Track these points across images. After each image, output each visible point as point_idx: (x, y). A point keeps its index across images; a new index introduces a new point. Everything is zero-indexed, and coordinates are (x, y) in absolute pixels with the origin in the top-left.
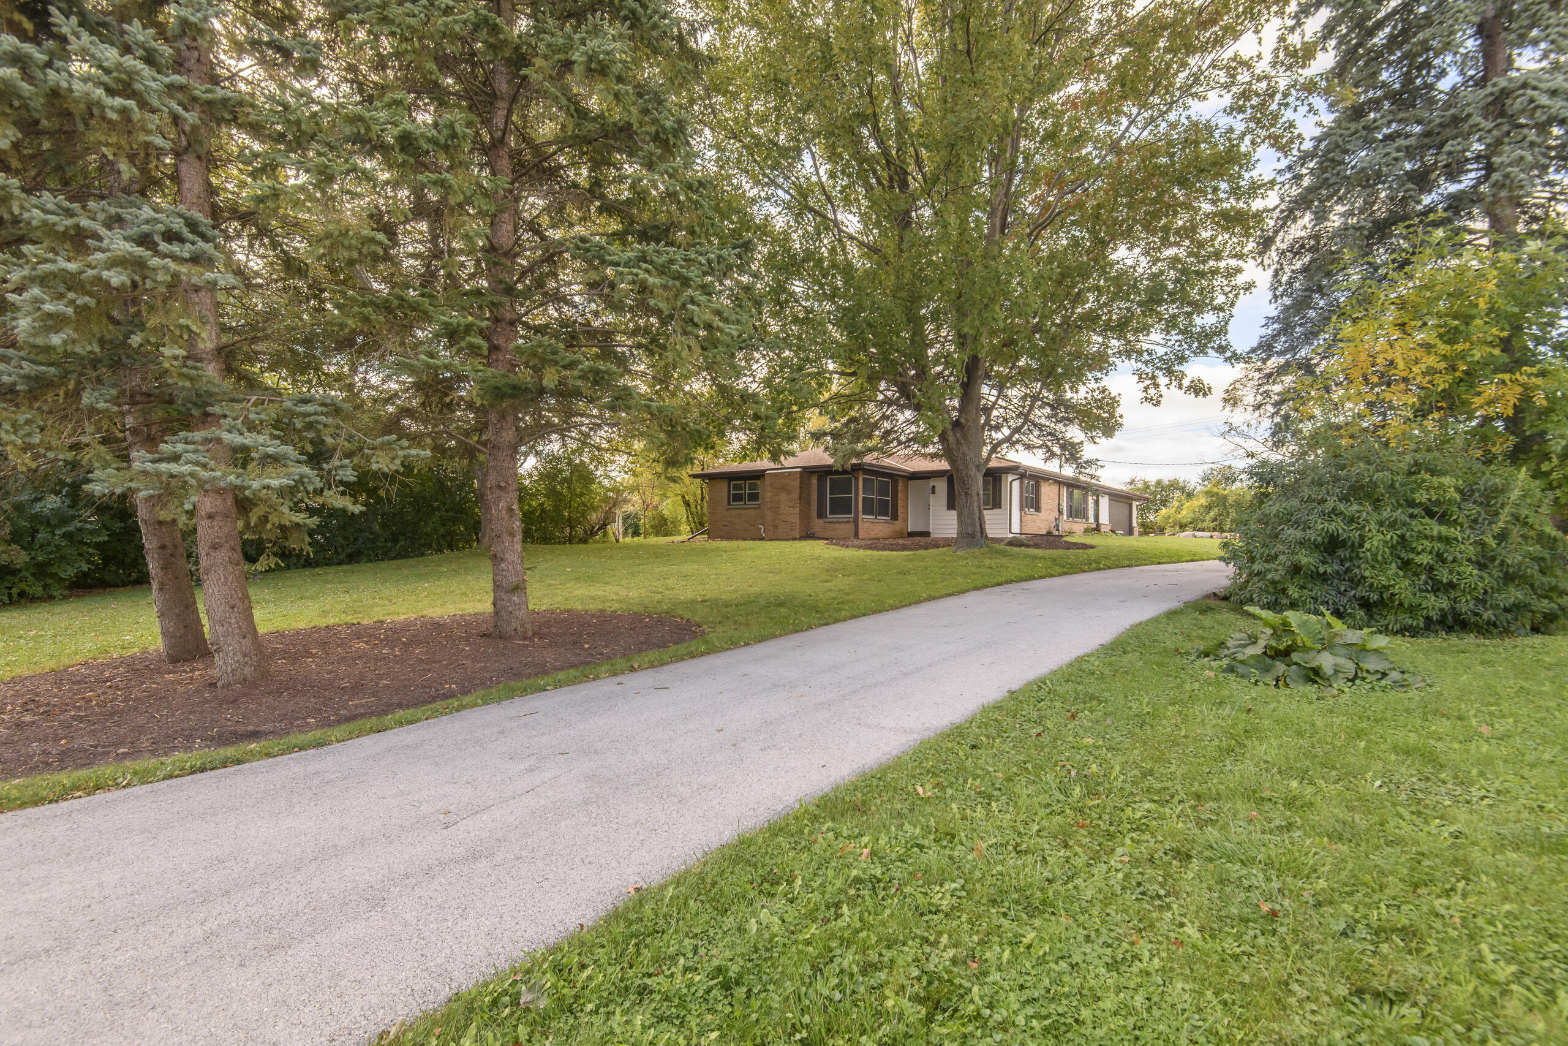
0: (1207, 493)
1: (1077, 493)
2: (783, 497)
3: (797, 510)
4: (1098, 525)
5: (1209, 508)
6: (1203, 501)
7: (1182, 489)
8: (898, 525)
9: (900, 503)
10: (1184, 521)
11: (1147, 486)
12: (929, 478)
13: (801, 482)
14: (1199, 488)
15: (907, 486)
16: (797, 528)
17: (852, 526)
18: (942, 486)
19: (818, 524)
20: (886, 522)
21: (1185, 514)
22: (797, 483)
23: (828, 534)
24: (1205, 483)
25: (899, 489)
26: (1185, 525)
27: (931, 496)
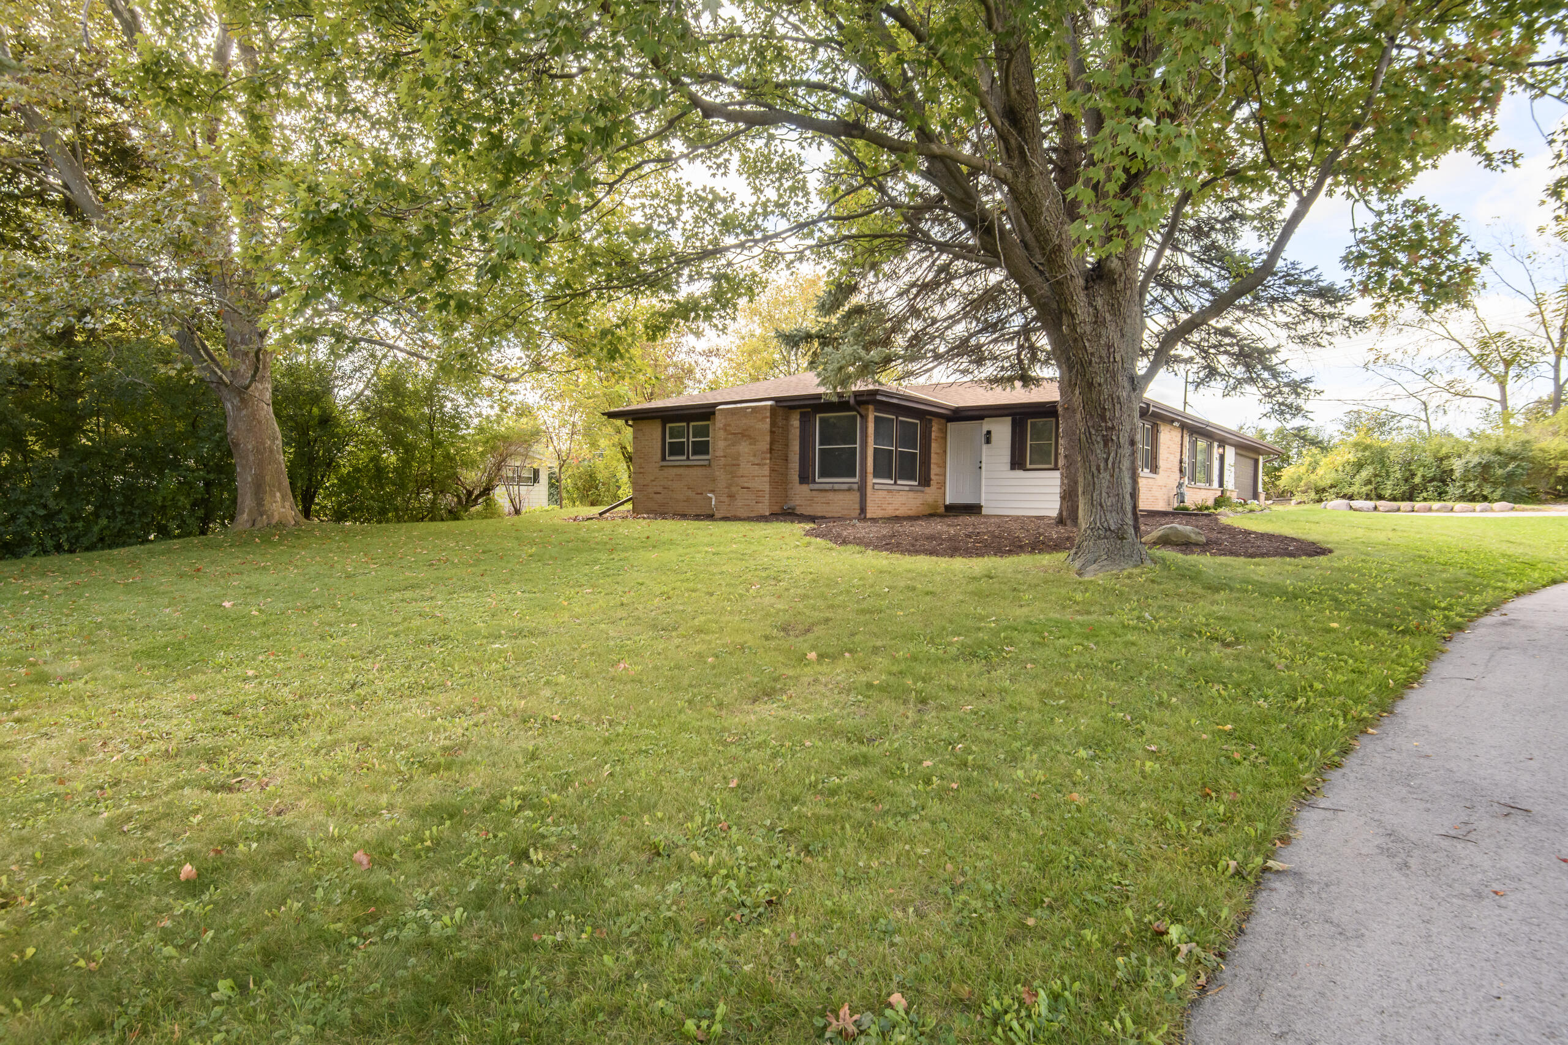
0: (1356, 445)
1: (1202, 444)
2: (744, 448)
3: (766, 471)
4: (1223, 492)
5: (1359, 466)
6: (1350, 456)
7: (1314, 440)
8: (930, 494)
9: (934, 458)
10: (1322, 484)
12: (981, 418)
13: (773, 424)
14: (1340, 439)
15: (944, 432)
16: (766, 500)
17: (856, 496)
18: (1002, 430)
19: (800, 495)
20: (912, 489)
21: (1325, 474)
22: (766, 425)
23: (818, 510)
24: (1351, 431)
25: (933, 435)
26: (1324, 490)
27: (985, 447)
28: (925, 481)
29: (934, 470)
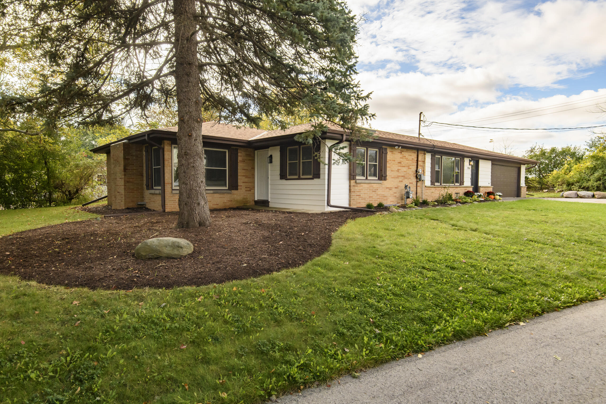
0: (593, 157)
1: (447, 161)
2: (117, 169)
3: (123, 182)
4: (476, 188)
5: (594, 169)
6: (589, 164)
7: (573, 155)
8: (239, 194)
9: (241, 172)
10: (571, 180)
11: (543, 153)
12: (267, 147)
13: (126, 154)
14: (587, 153)
15: (252, 156)
16: (124, 199)
19: (147, 196)
21: (573, 175)
22: (122, 155)
24: (593, 149)
25: (240, 159)
26: (573, 184)
27: (270, 165)
28: (234, 186)
29: (241, 180)
